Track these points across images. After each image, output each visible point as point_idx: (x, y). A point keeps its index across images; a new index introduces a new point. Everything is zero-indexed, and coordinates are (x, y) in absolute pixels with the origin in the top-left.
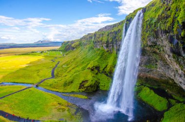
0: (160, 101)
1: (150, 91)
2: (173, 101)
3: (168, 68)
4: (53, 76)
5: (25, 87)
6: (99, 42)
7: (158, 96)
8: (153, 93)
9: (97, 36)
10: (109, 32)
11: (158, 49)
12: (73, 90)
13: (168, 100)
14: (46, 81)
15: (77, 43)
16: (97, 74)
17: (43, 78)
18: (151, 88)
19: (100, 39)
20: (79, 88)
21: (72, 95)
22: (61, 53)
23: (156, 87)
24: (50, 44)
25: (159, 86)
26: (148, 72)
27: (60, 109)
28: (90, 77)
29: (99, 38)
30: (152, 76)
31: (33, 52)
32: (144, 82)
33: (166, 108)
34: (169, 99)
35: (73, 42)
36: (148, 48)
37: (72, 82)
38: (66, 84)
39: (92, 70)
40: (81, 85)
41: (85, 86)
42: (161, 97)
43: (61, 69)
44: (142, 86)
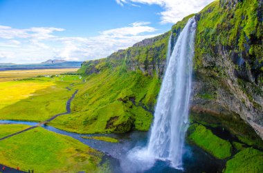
0: (221, 145)
1: (207, 131)
2: (238, 145)
3: (232, 99)
4: (69, 110)
5: (27, 126)
6: (133, 62)
7: (217, 138)
8: (210, 133)
9: (132, 53)
10: (149, 48)
12: (97, 130)
13: (231, 143)
14: (58, 117)
15: (103, 64)
16: (131, 107)
17: (55, 114)
18: (208, 127)
19: (136, 58)
20: (106, 128)
21: (96, 138)
22: (81, 78)
23: (215, 126)
24: (65, 65)
25: (219, 123)
26: (204, 104)
27: (78, 157)
28: (121, 113)
29: (134, 56)
30: (209, 110)
31: (40, 77)
32: (198, 119)
33: (229, 155)
34: (234, 143)
35: (97, 62)
36: (203, 71)
37: (96, 119)
38: (88, 122)
39: (125, 102)
40: (109, 124)
41: (115, 124)
42: (221, 140)
43: (80, 100)
44: (196, 125)
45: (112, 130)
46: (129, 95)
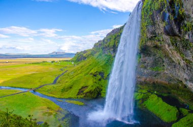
0: (168, 110)
1: (158, 99)
2: (185, 111)
4: (55, 82)
6: (106, 47)
7: (166, 104)
8: (161, 101)
11: (159, 41)
12: (70, 96)
13: (178, 109)
15: (89, 53)
16: (100, 80)
17: (42, 84)
18: (159, 96)
19: (108, 44)
20: (78, 95)
21: (68, 101)
22: (73, 63)
23: (165, 95)
25: (169, 93)
26: (155, 76)
27: (46, 113)
30: (159, 80)
32: (152, 89)
33: (176, 119)
34: (180, 109)
35: (85, 52)
37: (71, 88)
38: (64, 90)
39: (95, 76)
40: (80, 92)
41: (85, 92)
42: (169, 106)
43: (67, 76)
44: (149, 94)
45: (82, 96)
46: (99, 71)
